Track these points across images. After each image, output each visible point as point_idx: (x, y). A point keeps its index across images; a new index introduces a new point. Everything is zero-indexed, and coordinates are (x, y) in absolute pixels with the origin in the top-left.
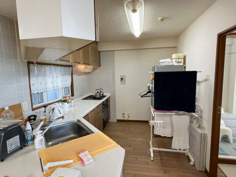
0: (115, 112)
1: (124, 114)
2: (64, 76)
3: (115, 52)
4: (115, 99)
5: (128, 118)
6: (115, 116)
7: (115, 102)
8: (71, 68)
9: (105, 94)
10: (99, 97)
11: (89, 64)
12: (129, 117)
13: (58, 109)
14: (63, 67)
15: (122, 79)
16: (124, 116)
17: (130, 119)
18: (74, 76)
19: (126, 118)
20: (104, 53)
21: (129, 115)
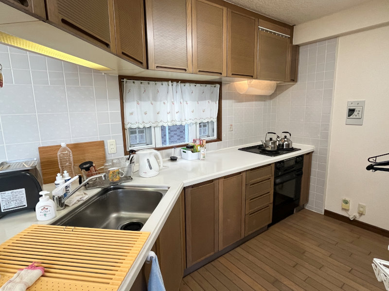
0: (322, 191)
1: (346, 202)
2: (199, 102)
3: (340, 39)
4: (324, 160)
5: (357, 215)
6: (322, 199)
7: (324, 168)
8: (218, 86)
9: (294, 145)
10: (273, 149)
11: (252, 76)
12: (361, 214)
13: (148, 159)
14: (198, 85)
15: (351, 111)
16: (345, 206)
17: (362, 219)
18: (223, 102)
19: (352, 214)
20: (309, 47)
21: (361, 209)
